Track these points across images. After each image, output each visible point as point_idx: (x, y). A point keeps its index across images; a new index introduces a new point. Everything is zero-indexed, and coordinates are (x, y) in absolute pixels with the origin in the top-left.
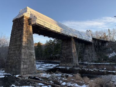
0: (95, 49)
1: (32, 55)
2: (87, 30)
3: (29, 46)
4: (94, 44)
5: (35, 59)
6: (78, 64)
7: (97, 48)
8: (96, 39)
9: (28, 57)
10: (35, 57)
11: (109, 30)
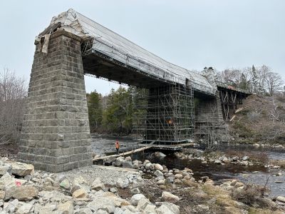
0: (223, 110)
1: (82, 125)
2: (206, 68)
3: (75, 104)
4: (221, 101)
7: (227, 109)
8: (225, 89)
9: (74, 131)
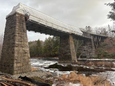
0: (95, 45)
1: (26, 53)
2: (87, 27)
3: (22, 44)
5: (29, 57)
6: (77, 61)
7: (96, 44)
8: (95, 35)
9: (22, 56)
10: (29, 55)
11: (109, 26)
